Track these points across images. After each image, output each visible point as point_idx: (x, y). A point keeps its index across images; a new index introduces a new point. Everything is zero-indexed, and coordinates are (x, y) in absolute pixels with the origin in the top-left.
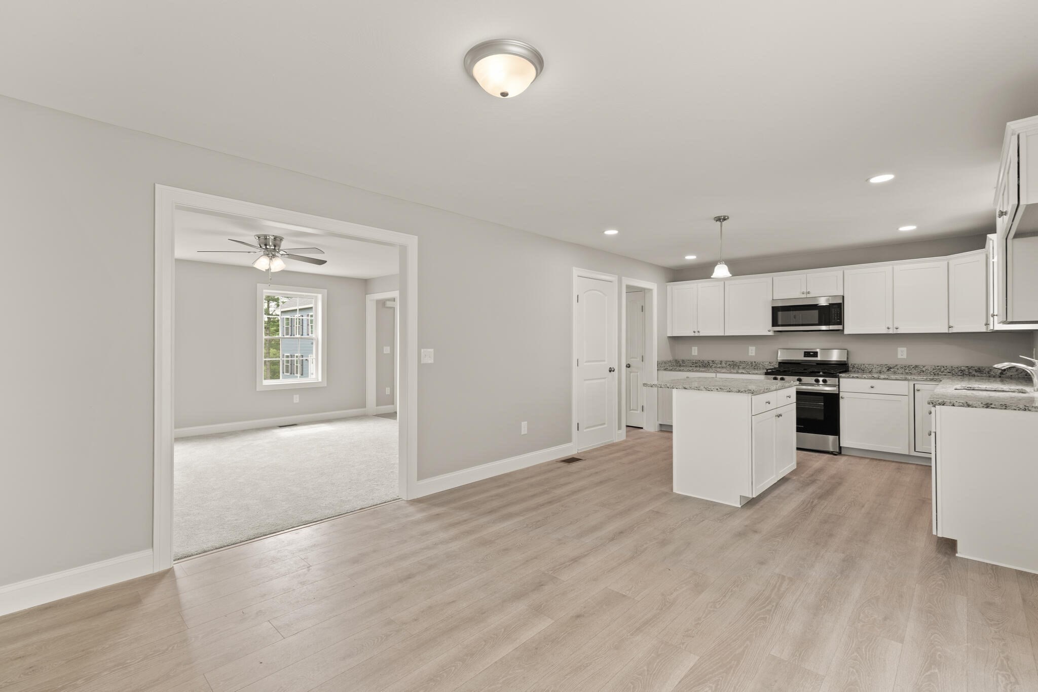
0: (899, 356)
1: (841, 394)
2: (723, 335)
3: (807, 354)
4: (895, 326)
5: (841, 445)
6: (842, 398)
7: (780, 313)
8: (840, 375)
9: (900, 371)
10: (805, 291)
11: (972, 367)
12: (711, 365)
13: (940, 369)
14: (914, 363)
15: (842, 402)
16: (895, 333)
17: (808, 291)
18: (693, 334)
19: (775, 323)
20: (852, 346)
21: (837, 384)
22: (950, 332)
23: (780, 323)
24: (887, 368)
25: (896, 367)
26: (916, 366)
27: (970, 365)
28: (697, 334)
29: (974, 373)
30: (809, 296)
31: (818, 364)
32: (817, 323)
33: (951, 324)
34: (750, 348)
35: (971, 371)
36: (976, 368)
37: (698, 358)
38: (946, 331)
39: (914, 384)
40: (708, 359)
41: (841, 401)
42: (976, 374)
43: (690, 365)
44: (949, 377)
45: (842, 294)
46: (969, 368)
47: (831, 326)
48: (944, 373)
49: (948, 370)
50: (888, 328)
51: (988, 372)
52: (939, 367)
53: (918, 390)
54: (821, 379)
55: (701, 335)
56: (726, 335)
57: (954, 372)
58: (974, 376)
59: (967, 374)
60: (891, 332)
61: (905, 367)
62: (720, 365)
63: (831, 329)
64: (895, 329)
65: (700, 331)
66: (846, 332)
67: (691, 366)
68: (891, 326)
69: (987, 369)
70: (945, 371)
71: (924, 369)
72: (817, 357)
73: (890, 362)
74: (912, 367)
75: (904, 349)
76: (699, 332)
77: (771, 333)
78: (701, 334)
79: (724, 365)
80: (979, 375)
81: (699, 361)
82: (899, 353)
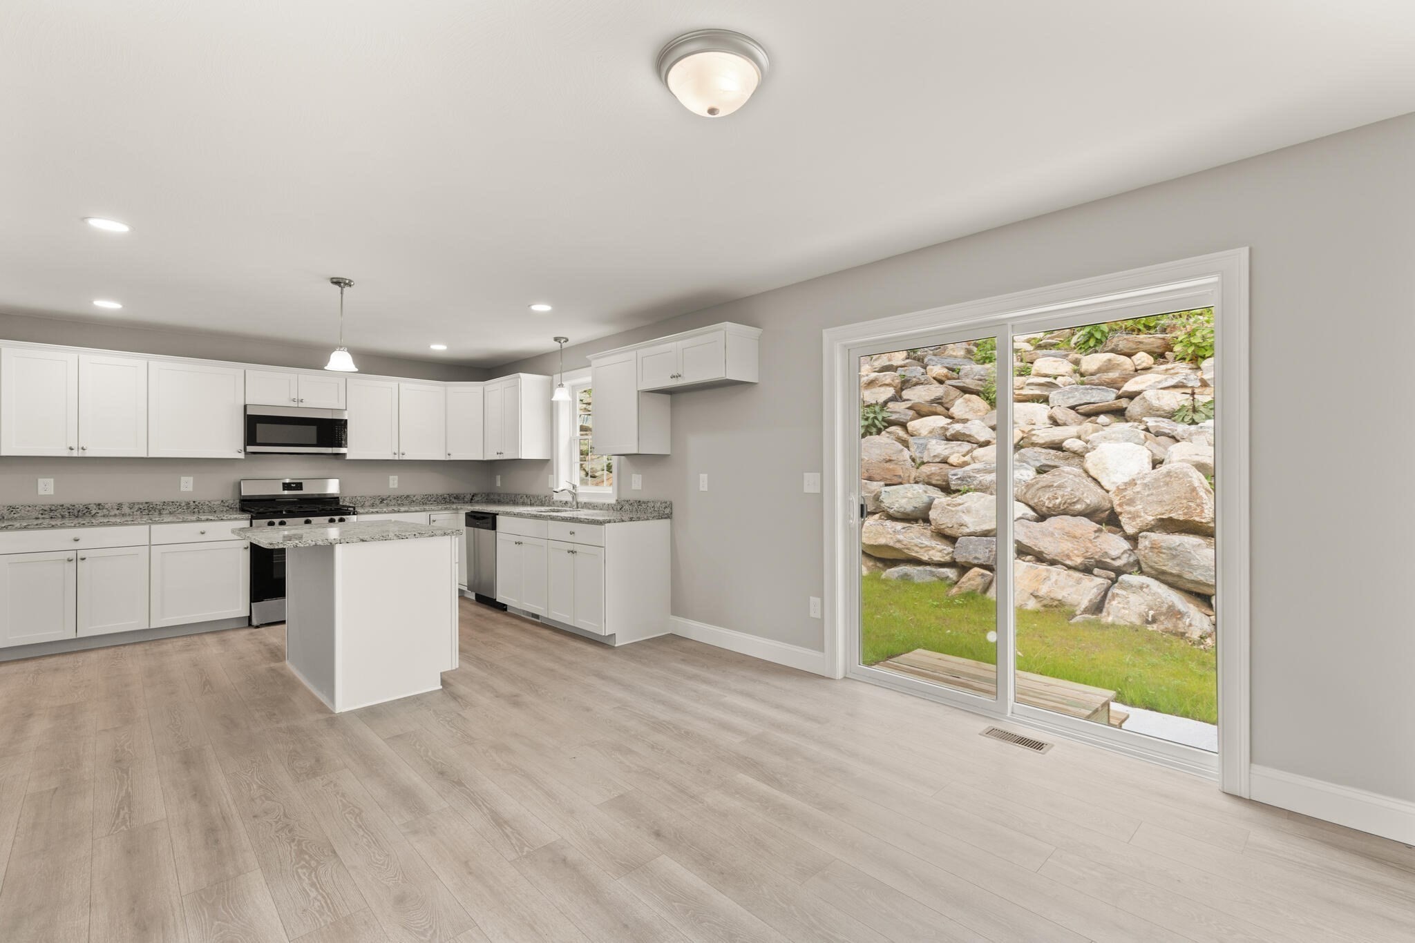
0: (392, 486)
2: (144, 455)
3: (287, 486)
4: (401, 452)
7: (260, 427)
9: (394, 502)
10: (296, 398)
11: (451, 494)
12: (93, 512)
13: (427, 498)
14: (405, 493)
16: (400, 458)
17: (300, 398)
18: (66, 453)
19: (248, 440)
22: (447, 460)
23: (258, 441)
24: (380, 500)
25: (388, 499)
26: (408, 496)
27: (451, 492)
28: (77, 454)
30: (301, 405)
31: (300, 499)
32: (315, 442)
34: (184, 479)
35: (451, 498)
36: (454, 496)
37: (57, 501)
40: (86, 502)
43: (35, 514)
45: (344, 408)
47: (334, 448)
48: (431, 502)
50: (394, 454)
51: (462, 499)
52: (427, 496)
56: (150, 456)
57: (438, 501)
58: (453, 503)
59: (448, 501)
60: (396, 458)
61: (397, 498)
62: (117, 512)
63: (335, 452)
64: (400, 455)
66: (348, 457)
67: (37, 518)
68: (396, 452)
69: (461, 496)
70: (433, 500)
71: (414, 499)
72: (301, 489)
73: (384, 493)
74: (403, 496)
75: (396, 477)
76: (83, 449)
77: (239, 456)
78: (88, 454)
79: (126, 510)
80: (456, 502)
81: (62, 506)
82: (391, 482)
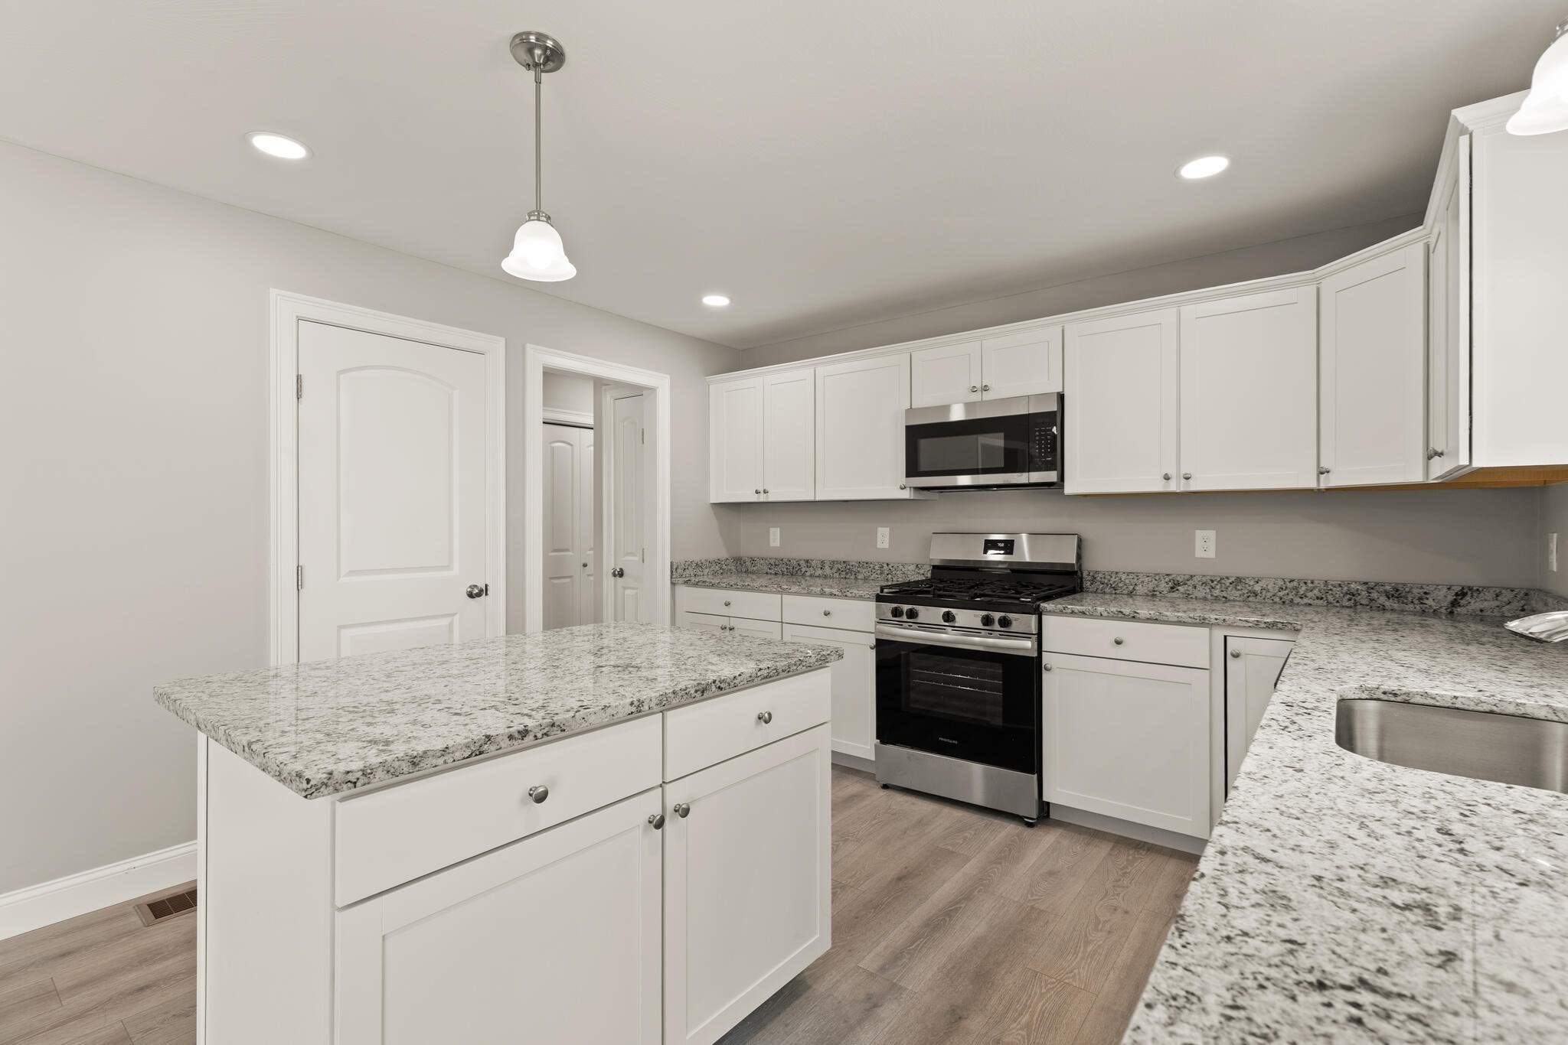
0: (1199, 553)
1: (1046, 659)
2: (812, 498)
3: (990, 546)
4: (1182, 473)
5: (1045, 799)
6: (1046, 669)
7: (924, 444)
8: (1043, 605)
9: (1201, 592)
10: (978, 386)
11: (1377, 584)
12: (804, 572)
13: (1296, 588)
14: (1233, 570)
15: (1048, 681)
16: (1182, 489)
17: (984, 384)
18: (754, 498)
19: (913, 468)
20: (1091, 527)
21: (1035, 631)
22: (1323, 486)
23: (922, 468)
24: (1170, 584)
25: (1189, 583)
26: (1239, 580)
27: (1373, 577)
28: (762, 498)
29: (1383, 599)
30: (988, 396)
31: (1013, 571)
32: (1003, 465)
33: (1324, 464)
34: (879, 530)
35: (1375, 595)
36: (1388, 588)
37: (781, 555)
38: (1309, 482)
39: (1225, 637)
41: (1046, 677)
42: (1388, 604)
43: (765, 571)
44: (1319, 610)
45: (1060, 390)
46: (1370, 587)
47: (1032, 474)
48: (1306, 600)
49: (1316, 592)
50: (1167, 478)
51: (1420, 599)
52: (1295, 584)
53: (1236, 656)
54: (997, 615)
55: (770, 500)
56: (817, 499)
57: (1331, 599)
58: (1383, 609)
59: (1364, 602)
60: (1173, 487)
61: (1211, 582)
62: (819, 574)
63: (1032, 481)
64: (1183, 481)
65: (767, 489)
66: (1070, 488)
67: (768, 574)
68: (1172, 472)
69: (1415, 591)
70: (1309, 594)
71: (1257, 588)
72: (1014, 552)
73: (1178, 567)
74: (1228, 582)
75: (1211, 534)
76: (765, 492)
77: (906, 494)
78: (771, 498)
80: (1396, 606)
81: (782, 560)
82: (1199, 544)
